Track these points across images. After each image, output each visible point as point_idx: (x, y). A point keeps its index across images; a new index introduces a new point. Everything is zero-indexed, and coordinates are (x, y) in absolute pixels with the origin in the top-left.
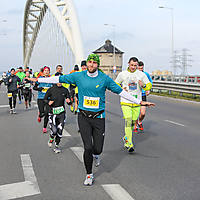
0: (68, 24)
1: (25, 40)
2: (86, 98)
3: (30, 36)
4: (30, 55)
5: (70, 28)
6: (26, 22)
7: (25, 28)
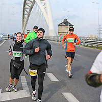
0: (46, 10)
1: (23, 18)
3: (26, 16)
4: (26, 25)
5: (47, 13)
6: (24, 9)
7: (24, 12)
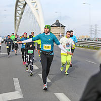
0: (37, 12)
2: (44, 45)
5: (38, 14)
6: (16, 11)
